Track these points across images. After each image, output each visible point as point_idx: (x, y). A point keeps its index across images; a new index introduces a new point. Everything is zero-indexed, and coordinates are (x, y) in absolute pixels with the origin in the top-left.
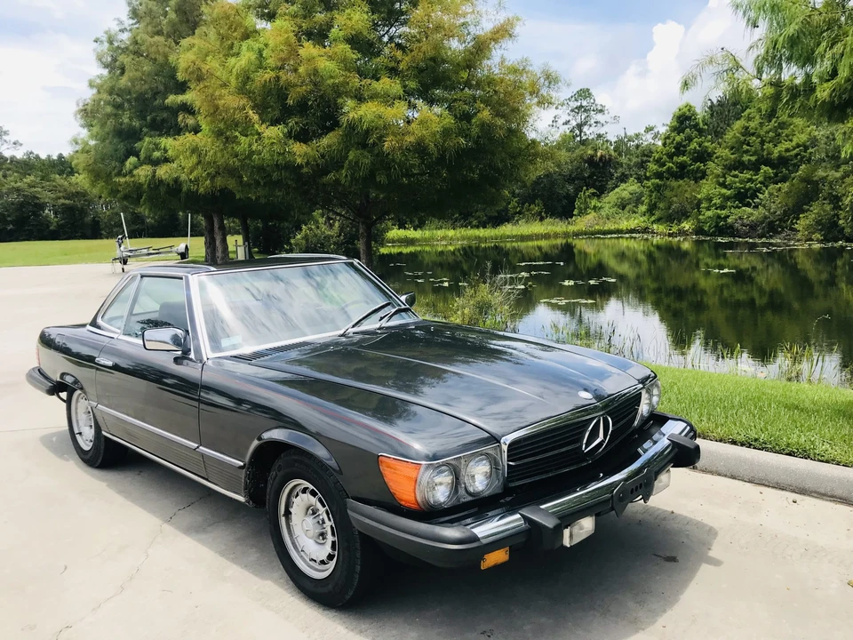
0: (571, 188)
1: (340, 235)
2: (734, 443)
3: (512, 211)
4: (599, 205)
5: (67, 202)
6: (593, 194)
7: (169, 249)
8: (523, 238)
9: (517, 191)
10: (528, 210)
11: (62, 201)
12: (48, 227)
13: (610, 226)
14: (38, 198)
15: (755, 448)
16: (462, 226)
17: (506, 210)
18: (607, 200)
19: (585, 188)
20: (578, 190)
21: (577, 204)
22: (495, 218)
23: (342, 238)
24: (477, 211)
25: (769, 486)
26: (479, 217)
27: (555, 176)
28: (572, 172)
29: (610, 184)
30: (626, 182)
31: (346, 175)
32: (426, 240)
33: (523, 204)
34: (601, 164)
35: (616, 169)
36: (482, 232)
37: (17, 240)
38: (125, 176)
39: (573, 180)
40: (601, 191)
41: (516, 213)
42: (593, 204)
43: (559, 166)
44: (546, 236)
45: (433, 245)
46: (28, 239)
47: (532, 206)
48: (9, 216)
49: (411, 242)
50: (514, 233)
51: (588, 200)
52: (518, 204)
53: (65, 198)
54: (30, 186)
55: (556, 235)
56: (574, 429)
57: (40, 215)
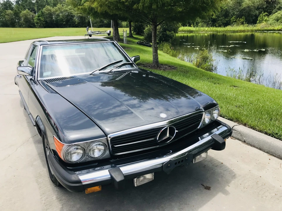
0: (257, 12)
1: (161, 29)
2: (266, 133)
3: (232, 21)
4: (268, 19)
5: (80, 15)
6: (266, 15)
7: (105, 32)
8: (234, 32)
9: (236, 13)
10: (239, 21)
11: (79, 15)
12: (75, 23)
13: (271, 28)
14: (72, 13)
15: (275, 138)
16: (211, 26)
17: (230, 21)
18: (271, 17)
19: (263, 12)
20: (260, 13)
21: (259, 18)
22: (225, 23)
23: (161, 30)
24: (218, 21)
25: (275, 156)
26: (219, 23)
27: (252, 7)
28: (259, 5)
29: (274, 11)
30: (280, 10)
31: (141, 5)
32: (197, 31)
33: (237, 18)
34: (271, 3)
35: (278, 5)
36: (219, 29)
37: (66, 27)
38: (81, 6)
39: (259, 9)
40: (270, 13)
41: (233, 22)
42: (265, 19)
43: (253, 3)
44: (244, 31)
45: (200, 33)
46: (70, 27)
47: (241, 19)
48: (64, 19)
49: (191, 32)
50: (231, 29)
51: (264, 17)
52: (235, 18)
53: (80, 14)
54: (70, 9)
55: (248, 31)
56: (154, 131)
57: (73, 19)
